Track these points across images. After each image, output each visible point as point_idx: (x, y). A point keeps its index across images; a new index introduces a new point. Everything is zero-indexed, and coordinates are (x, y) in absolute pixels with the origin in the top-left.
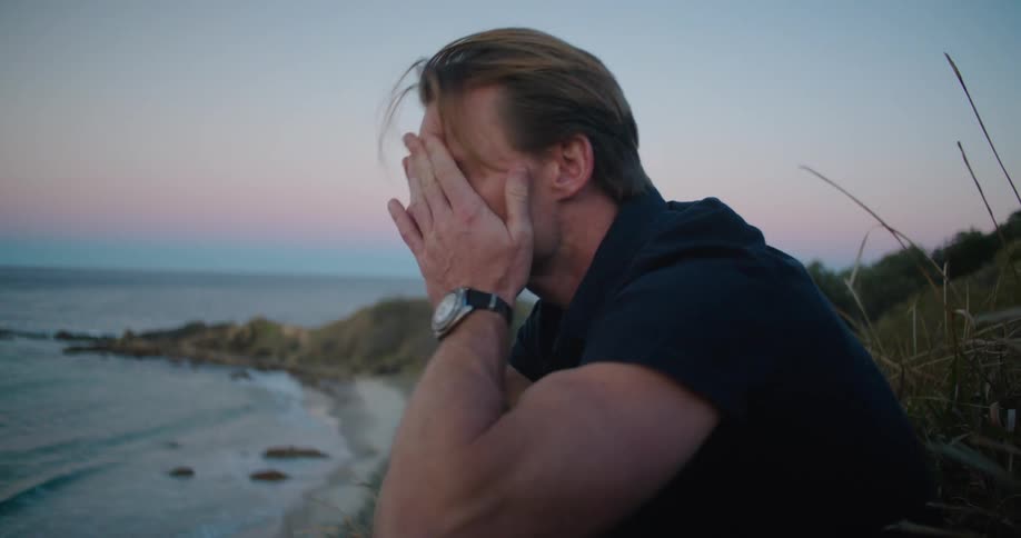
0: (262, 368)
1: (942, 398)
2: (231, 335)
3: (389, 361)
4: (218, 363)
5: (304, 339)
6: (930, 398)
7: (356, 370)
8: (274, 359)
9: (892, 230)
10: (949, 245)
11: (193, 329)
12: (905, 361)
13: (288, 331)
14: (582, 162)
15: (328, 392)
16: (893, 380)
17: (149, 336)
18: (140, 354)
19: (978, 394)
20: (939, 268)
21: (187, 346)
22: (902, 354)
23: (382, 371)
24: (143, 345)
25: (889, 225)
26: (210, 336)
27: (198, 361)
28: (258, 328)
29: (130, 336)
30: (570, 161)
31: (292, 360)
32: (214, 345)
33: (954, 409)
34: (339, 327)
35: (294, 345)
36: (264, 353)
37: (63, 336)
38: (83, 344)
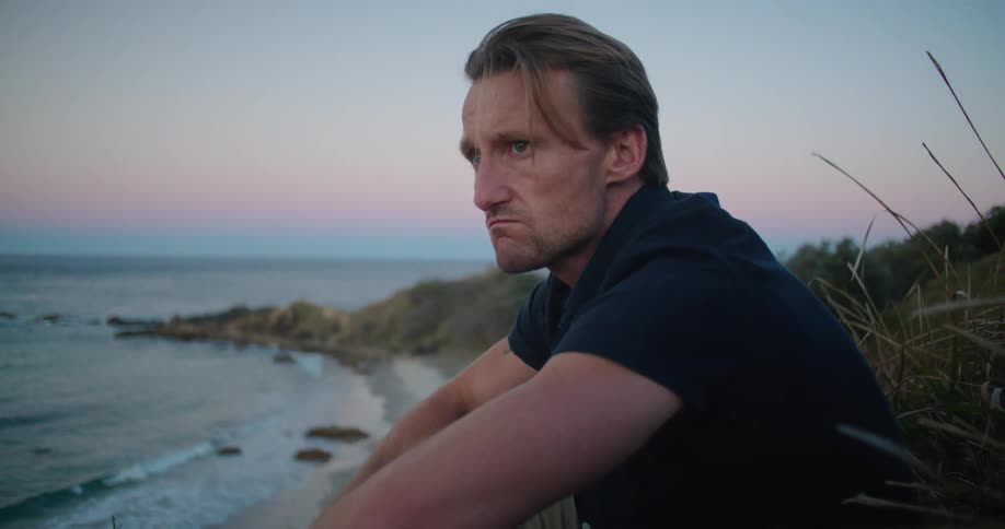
1: (944, 378)
2: (273, 318)
3: (427, 341)
4: (262, 345)
5: (345, 321)
6: (932, 377)
7: (395, 351)
8: (315, 342)
9: (895, 215)
11: (236, 314)
12: (907, 342)
13: (328, 314)
14: (636, 150)
17: (196, 320)
18: (187, 338)
19: (978, 373)
20: (940, 252)
21: (232, 330)
22: (906, 335)
23: (420, 352)
24: (190, 328)
25: (894, 211)
26: (253, 319)
27: (242, 344)
28: (300, 312)
29: (177, 320)
30: (623, 148)
31: (332, 342)
32: (258, 328)
33: (956, 387)
34: (376, 309)
35: (334, 327)
36: (306, 335)
37: (115, 321)
38: (135, 329)
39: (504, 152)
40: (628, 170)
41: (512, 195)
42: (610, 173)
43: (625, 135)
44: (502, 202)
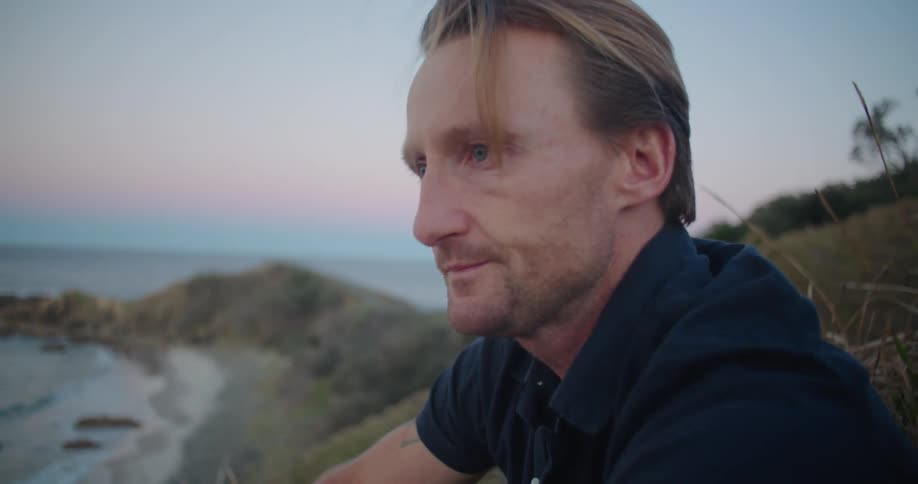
0: (80, 340)
2: (44, 306)
3: (202, 332)
4: (29, 335)
8: (89, 331)
13: (103, 303)
14: (660, 159)
26: (21, 308)
28: (72, 301)
30: (640, 155)
31: (106, 331)
32: (26, 317)
34: (152, 300)
35: (109, 316)
36: (78, 325)
39: (460, 159)
40: (650, 189)
41: (470, 221)
42: (622, 191)
43: (643, 135)
44: (454, 234)
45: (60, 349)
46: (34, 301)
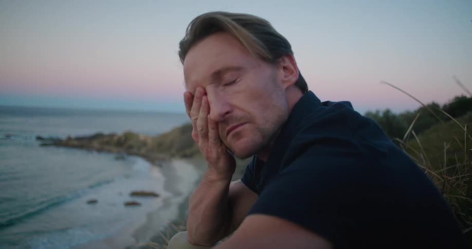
0: (130, 154)
2: (115, 139)
3: (188, 152)
4: (109, 152)
5: (149, 141)
7: (173, 156)
8: (135, 150)
10: (451, 102)
11: (98, 136)
13: (142, 137)
15: (160, 166)
16: (437, 184)
17: (79, 139)
18: (74, 147)
21: (95, 144)
23: (185, 156)
24: (76, 143)
26: (106, 139)
27: (100, 150)
28: (128, 136)
29: (69, 139)
30: (285, 68)
31: (143, 151)
32: (108, 143)
34: (165, 136)
35: (144, 144)
36: (131, 147)
37: (39, 138)
38: (49, 142)
45: (123, 158)
46: (112, 136)
